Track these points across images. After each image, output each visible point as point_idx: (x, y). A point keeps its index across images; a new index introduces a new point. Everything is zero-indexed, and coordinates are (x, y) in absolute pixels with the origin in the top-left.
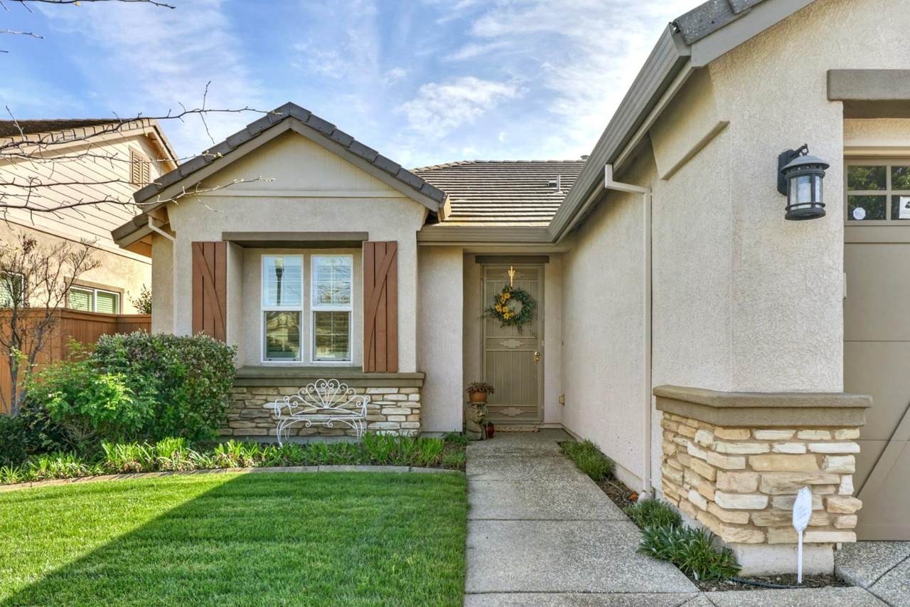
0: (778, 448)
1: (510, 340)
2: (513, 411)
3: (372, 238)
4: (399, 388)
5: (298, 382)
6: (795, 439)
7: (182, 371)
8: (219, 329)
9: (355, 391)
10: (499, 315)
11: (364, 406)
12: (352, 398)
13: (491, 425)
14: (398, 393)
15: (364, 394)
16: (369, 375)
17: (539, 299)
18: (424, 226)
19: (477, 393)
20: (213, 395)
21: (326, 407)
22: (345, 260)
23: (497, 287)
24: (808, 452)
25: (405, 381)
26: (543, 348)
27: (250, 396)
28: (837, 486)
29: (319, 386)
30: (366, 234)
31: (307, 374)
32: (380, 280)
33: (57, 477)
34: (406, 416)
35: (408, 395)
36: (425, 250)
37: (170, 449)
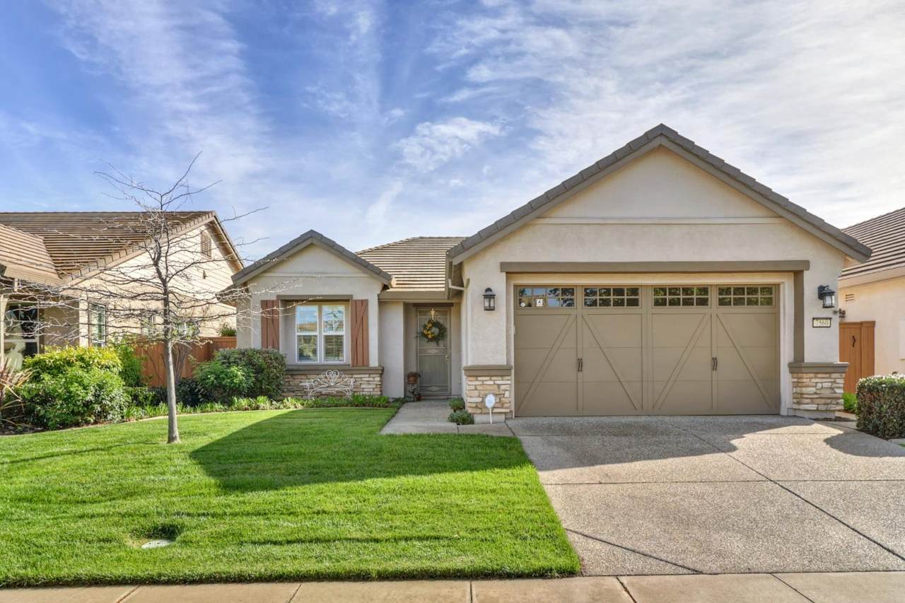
0: (485, 383)
1: (432, 349)
2: (434, 389)
3: (355, 298)
4: (370, 374)
5: (317, 372)
6: (490, 380)
7: (265, 366)
8: (275, 344)
9: (347, 376)
10: (426, 336)
11: (352, 383)
12: (345, 380)
13: (419, 394)
14: (369, 377)
15: (352, 378)
16: (355, 368)
17: (448, 326)
18: (381, 291)
19: (411, 378)
20: (277, 377)
21: (332, 384)
22: (341, 308)
23: (424, 320)
24: (495, 384)
25: (371, 371)
26: (451, 354)
27: (292, 380)
28: (504, 394)
29: (328, 374)
30: (352, 296)
31: (322, 368)
32: (359, 320)
33: (216, 411)
34: (373, 388)
35: (374, 378)
36: (382, 303)
37: (262, 400)
